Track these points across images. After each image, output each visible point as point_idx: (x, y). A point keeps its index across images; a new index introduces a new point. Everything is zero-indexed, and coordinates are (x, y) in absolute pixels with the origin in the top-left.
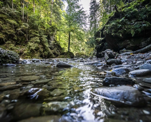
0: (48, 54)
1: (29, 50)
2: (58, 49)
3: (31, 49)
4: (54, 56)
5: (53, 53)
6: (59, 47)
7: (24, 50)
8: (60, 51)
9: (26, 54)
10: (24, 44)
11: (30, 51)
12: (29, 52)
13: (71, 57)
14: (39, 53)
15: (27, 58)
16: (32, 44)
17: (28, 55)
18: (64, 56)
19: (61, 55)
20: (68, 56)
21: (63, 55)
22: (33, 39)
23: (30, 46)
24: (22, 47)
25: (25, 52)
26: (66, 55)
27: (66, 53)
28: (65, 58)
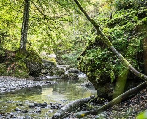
18: (7, 66)
21: (1, 62)
26: (12, 62)
27: (13, 55)
28: (9, 75)
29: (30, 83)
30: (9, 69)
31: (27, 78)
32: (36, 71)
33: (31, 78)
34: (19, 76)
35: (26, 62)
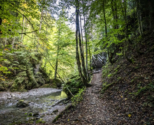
0: (32, 85)
1: (16, 83)
2: (43, 77)
3: (19, 83)
4: (38, 85)
5: (37, 82)
6: (44, 75)
7: (13, 84)
8: (45, 80)
9: (14, 87)
10: (12, 78)
11: (18, 84)
12: (16, 85)
13: (57, 85)
14: (24, 85)
15: (14, 91)
16: (20, 78)
17: (15, 88)
18: (50, 84)
19: (46, 83)
20: (54, 85)
21: (48, 83)
22: (21, 74)
23: (18, 80)
24: (10, 81)
25: (13, 85)
26: (52, 83)
27: (52, 81)
28: (51, 87)
29: (55, 90)
30: (50, 85)
31: (56, 88)
32: (59, 86)
33: (58, 88)
34: (54, 88)
35: (56, 83)
